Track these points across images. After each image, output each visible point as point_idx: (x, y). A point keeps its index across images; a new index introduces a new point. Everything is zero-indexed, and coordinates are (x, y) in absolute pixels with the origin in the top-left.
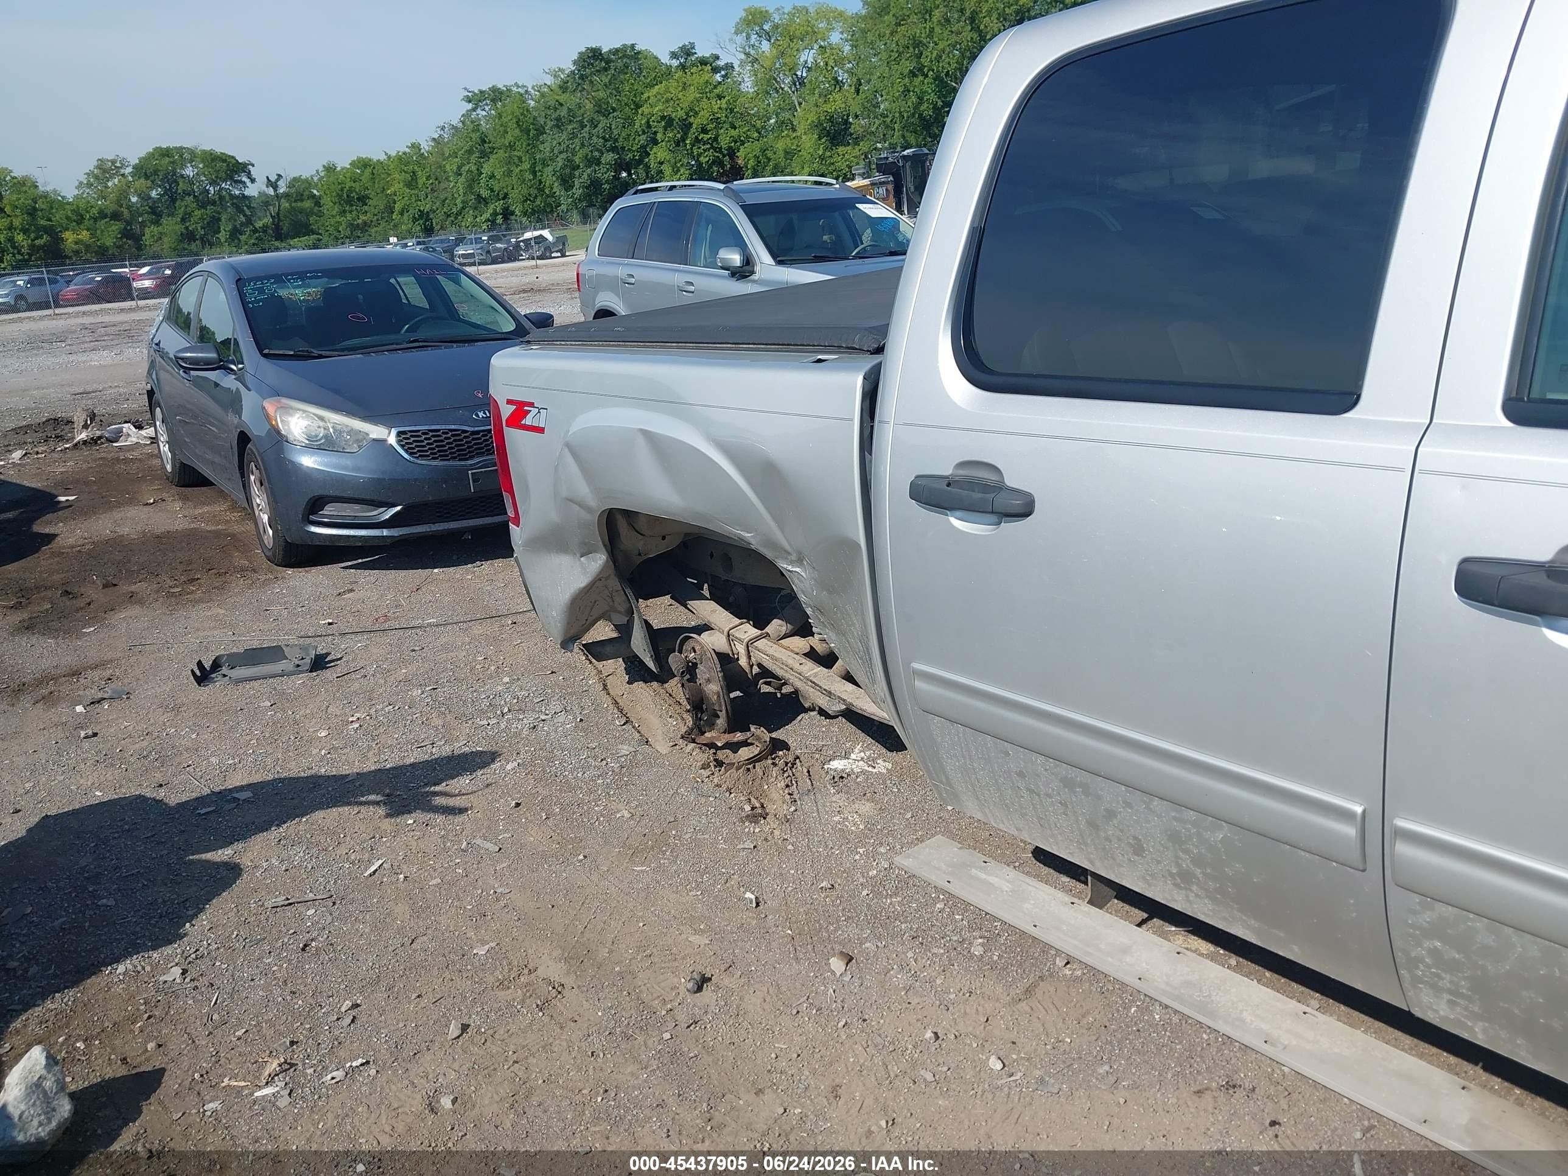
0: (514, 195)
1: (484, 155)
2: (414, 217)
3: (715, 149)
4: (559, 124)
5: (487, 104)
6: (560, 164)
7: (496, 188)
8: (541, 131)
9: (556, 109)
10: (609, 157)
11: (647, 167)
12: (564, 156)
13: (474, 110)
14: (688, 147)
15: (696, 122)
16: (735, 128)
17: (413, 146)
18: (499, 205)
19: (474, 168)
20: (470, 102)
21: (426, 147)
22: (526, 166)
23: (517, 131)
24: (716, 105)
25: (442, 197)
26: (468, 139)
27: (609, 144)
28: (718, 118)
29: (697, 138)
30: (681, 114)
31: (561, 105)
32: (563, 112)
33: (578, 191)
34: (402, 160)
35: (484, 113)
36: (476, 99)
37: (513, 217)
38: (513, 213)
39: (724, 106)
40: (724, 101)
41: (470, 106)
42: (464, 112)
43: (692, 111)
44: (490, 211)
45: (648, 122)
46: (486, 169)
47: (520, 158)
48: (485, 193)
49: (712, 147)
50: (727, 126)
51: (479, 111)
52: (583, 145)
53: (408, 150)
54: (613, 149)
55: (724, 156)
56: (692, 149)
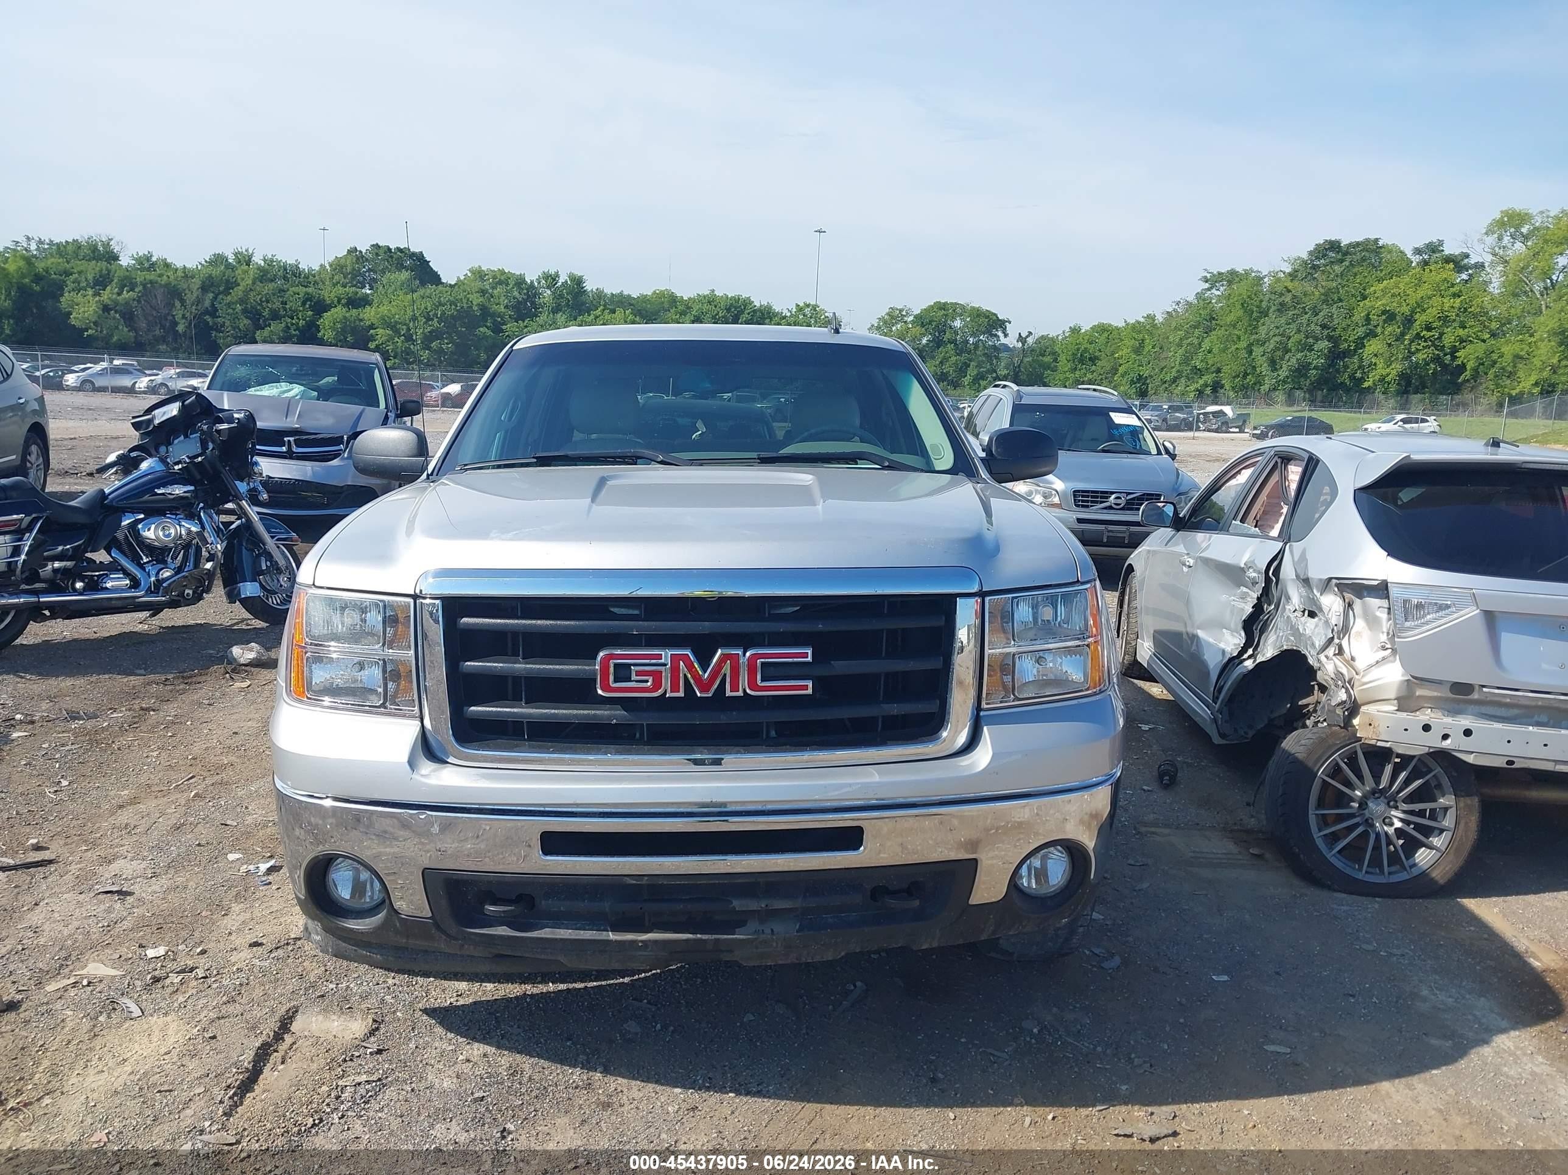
0: (1225, 369)
1: (1208, 331)
2: (1132, 380)
3: (1436, 347)
4: (1282, 308)
5: (1223, 285)
6: (1272, 346)
7: (1210, 362)
8: (1265, 314)
9: (1281, 295)
10: (1324, 345)
11: (1361, 360)
12: (1278, 339)
13: (1209, 289)
14: (1406, 342)
15: (1421, 319)
16: (1464, 327)
17: (1148, 316)
18: (1209, 378)
19: (1196, 342)
20: (1206, 282)
21: (1160, 318)
22: (1243, 344)
23: (1240, 313)
24: (1448, 302)
25: (1163, 364)
26: (1198, 315)
27: (1326, 332)
28: (1448, 316)
29: (1418, 334)
30: (1406, 310)
31: (1289, 291)
32: (1288, 298)
33: (1283, 373)
34: (1136, 328)
35: (1218, 293)
36: (1213, 280)
37: (1222, 391)
38: (1222, 387)
39: (1457, 305)
40: (1458, 300)
41: (1207, 285)
42: (1199, 291)
43: (1420, 306)
44: (1201, 382)
45: (1368, 314)
46: (1206, 345)
47: (1239, 338)
48: (1199, 365)
49: (1434, 345)
50: (1456, 324)
51: (1213, 290)
52: (1299, 331)
53: (1142, 320)
54: (1330, 338)
55: (1445, 355)
56: (1410, 344)
